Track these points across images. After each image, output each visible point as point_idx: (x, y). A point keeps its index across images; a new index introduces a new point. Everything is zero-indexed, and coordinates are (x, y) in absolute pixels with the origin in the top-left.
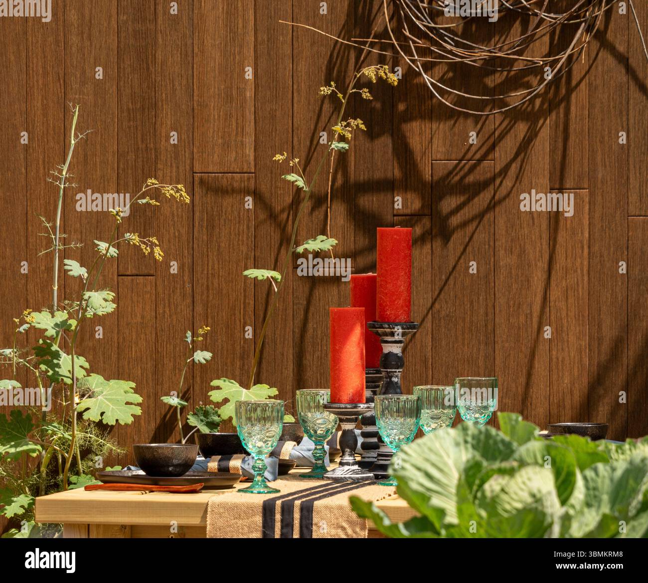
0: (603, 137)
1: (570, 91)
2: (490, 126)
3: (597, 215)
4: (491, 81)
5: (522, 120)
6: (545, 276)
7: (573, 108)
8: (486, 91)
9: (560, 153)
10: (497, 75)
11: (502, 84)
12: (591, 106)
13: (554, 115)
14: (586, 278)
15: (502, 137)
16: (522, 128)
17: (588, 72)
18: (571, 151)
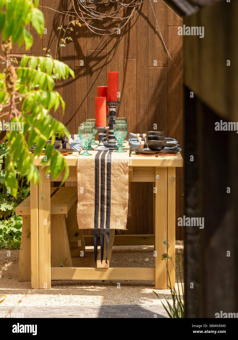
0: (140, 42)
1: (130, 28)
2: (105, 39)
3: (139, 66)
4: (105, 25)
5: (115, 37)
6: (122, 86)
7: (131, 33)
8: (104, 28)
9: (126, 47)
10: (107, 23)
11: (109, 26)
12: (137, 33)
13: (125, 35)
14: (135, 86)
15: (109, 42)
16: (115, 40)
17: (135, 22)
18: (130, 47)
